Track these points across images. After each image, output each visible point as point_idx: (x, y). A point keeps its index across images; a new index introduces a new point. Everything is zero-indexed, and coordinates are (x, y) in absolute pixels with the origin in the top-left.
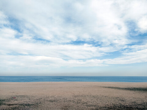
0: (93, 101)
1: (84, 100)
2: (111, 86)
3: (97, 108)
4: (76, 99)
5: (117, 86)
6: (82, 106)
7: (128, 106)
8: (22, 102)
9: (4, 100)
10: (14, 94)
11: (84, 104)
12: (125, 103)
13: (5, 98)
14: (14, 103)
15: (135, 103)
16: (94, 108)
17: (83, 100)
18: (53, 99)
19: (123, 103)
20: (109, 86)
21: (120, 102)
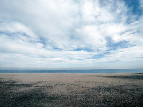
4: (76, 83)
5: (102, 75)
7: (108, 88)
8: (44, 85)
9: (34, 84)
10: (40, 80)
13: (34, 82)
14: (39, 85)
15: (113, 86)
16: (87, 89)
17: (80, 84)
18: (62, 83)
19: (105, 86)
20: (97, 75)
21: (103, 85)
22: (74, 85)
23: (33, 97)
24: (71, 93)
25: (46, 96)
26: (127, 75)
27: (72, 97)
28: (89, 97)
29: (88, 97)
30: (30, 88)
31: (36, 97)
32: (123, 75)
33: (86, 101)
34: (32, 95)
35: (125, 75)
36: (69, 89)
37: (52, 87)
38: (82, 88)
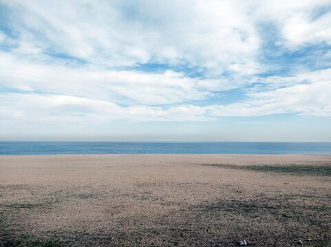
0: (176, 193)
1: (156, 193)
2: (219, 163)
6: (152, 205)
7: (249, 203)
8: (13, 199)
11: (157, 201)
15: (263, 197)
16: (177, 208)
18: (88, 191)
19: (238, 197)
20: (215, 162)
21: (233, 194)
22: (134, 196)
24: (121, 223)
25: (25, 238)
26: (310, 164)
27: (123, 236)
28: (184, 234)
29: (181, 236)
32: (298, 164)
35: (306, 164)
36: (116, 209)
37: (46, 206)
38: (161, 207)
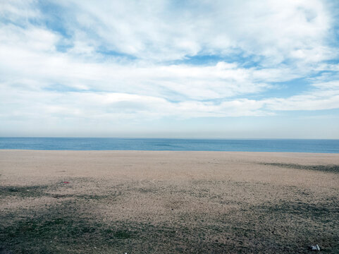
0: (234, 192)
1: (214, 191)
2: (279, 162)
3: (243, 208)
4: (198, 188)
5: (293, 162)
6: (210, 203)
7: (317, 207)
8: (82, 191)
9: (46, 187)
10: (65, 176)
11: (217, 199)
12: (309, 199)
13: (46, 183)
14: (66, 193)
15: (335, 201)
16: (237, 207)
17: (212, 191)
18: (146, 186)
19: (304, 200)
20: (274, 162)
21: (299, 196)
22: (192, 193)
23: (54, 230)
24: (182, 217)
25: (98, 226)
27: (186, 230)
28: (248, 234)
29: (245, 235)
30: (37, 200)
31: (63, 228)
33: (237, 244)
34: (50, 223)
36: (174, 205)
37: (111, 197)
38: (220, 205)
